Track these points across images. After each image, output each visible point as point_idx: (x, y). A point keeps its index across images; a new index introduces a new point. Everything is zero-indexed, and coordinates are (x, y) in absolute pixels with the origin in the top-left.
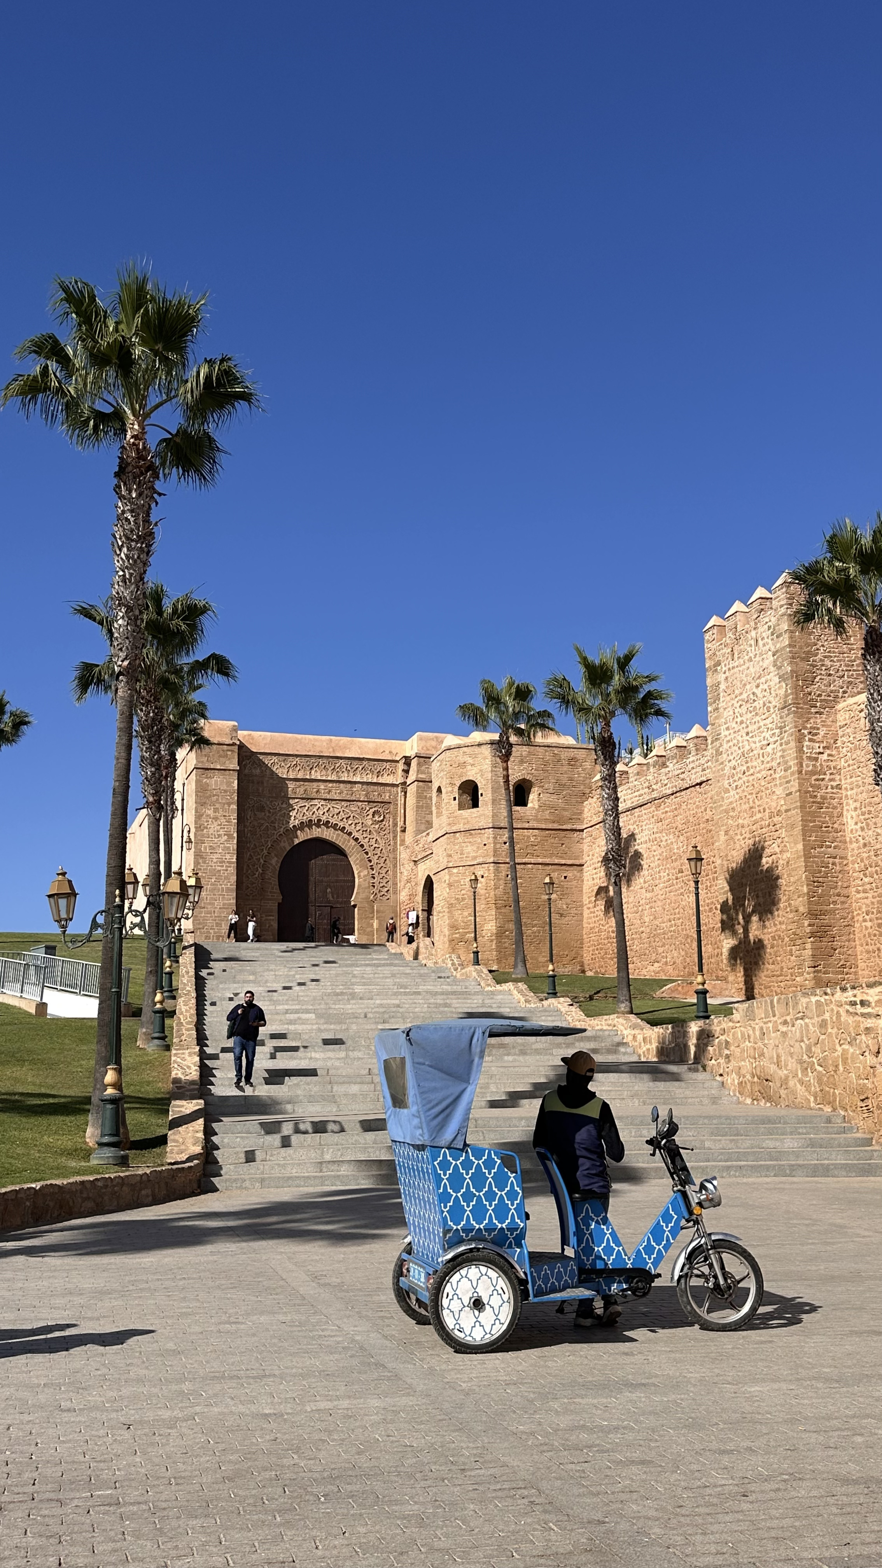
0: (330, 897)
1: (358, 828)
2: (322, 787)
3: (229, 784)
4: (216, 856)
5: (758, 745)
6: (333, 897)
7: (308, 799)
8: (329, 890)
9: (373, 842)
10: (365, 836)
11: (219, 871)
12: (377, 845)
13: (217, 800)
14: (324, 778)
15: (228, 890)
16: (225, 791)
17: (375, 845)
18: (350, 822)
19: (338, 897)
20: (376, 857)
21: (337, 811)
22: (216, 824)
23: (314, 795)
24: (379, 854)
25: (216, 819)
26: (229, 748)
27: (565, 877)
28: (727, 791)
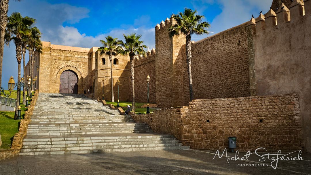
5: (165, 53)
7: (67, 61)
10: (81, 69)
14: (71, 56)
18: (77, 66)
21: (74, 64)
26: (49, 48)
28: (159, 63)
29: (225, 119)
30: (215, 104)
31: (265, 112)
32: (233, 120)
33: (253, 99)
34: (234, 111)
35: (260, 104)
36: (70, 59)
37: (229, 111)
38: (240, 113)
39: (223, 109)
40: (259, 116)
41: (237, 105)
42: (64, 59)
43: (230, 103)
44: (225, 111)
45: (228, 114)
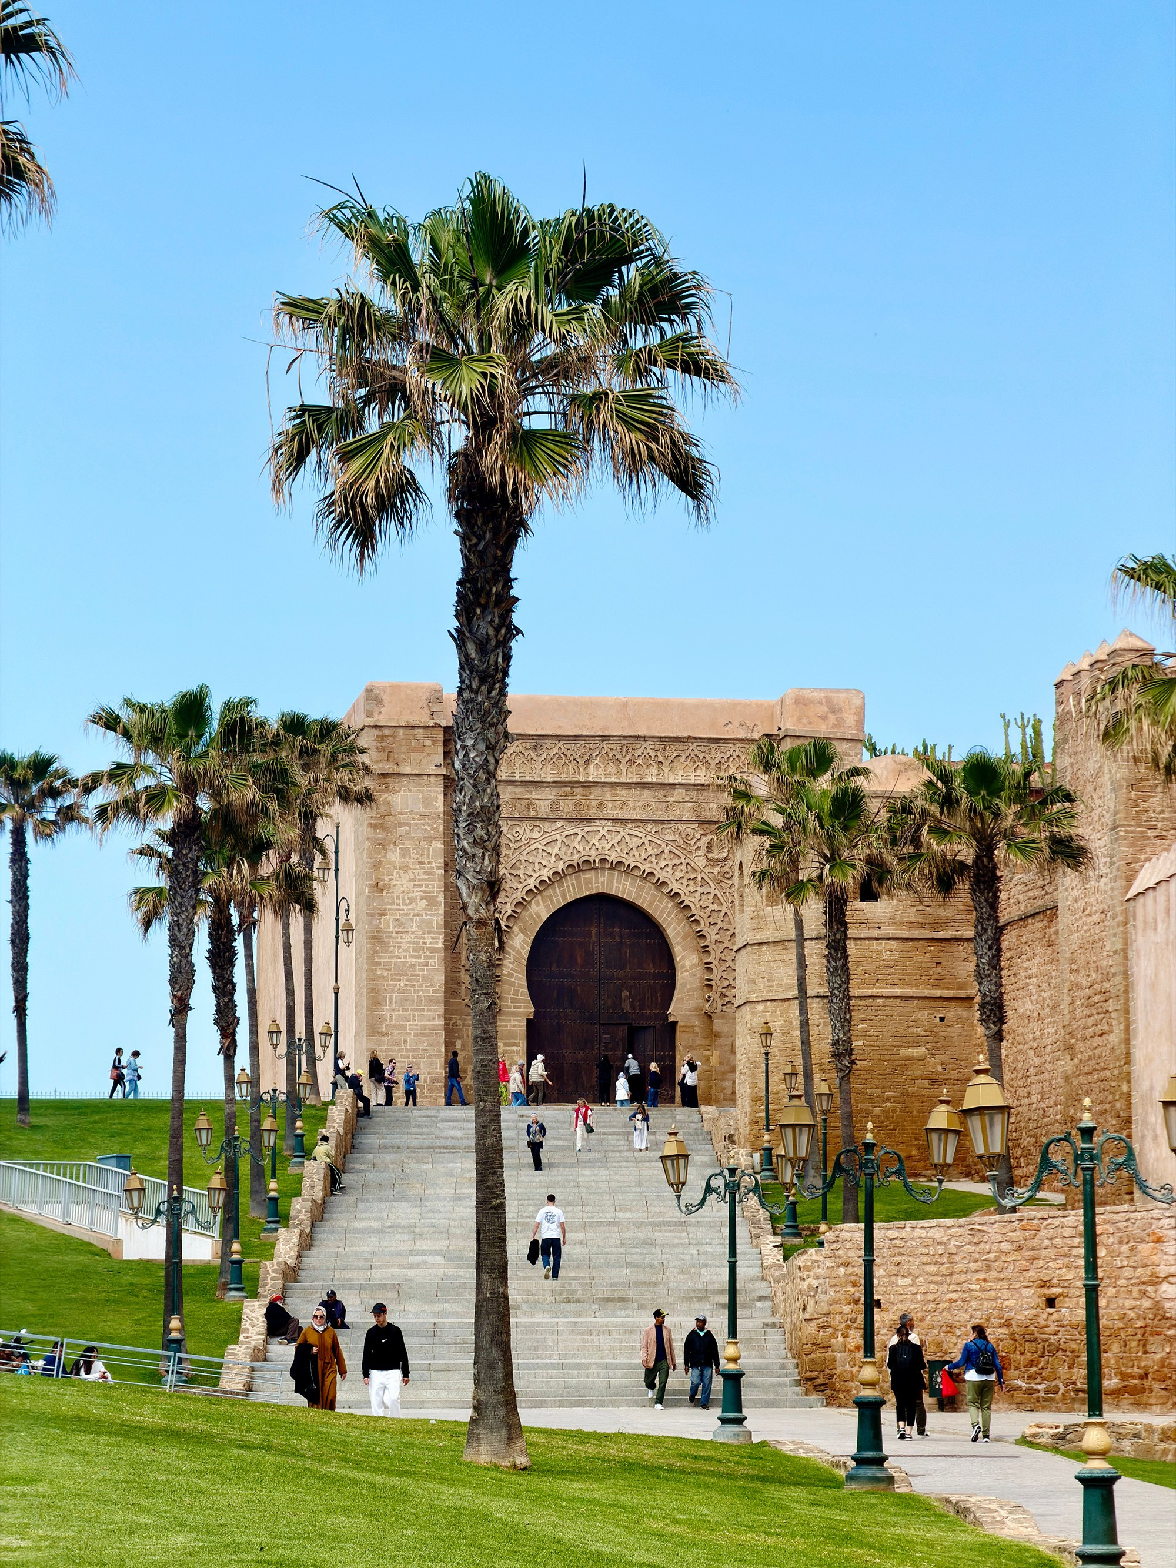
0: (627, 1007)
1: (678, 875)
2: (608, 796)
3: (428, 802)
4: (407, 938)
6: (633, 1007)
7: (581, 820)
8: (625, 993)
9: (707, 901)
10: (692, 888)
11: (413, 966)
12: (715, 907)
13: (407, 833)
14: (613, 779)
15: (431, 1001)
16: (423, 816)
17: (712, 907)
18: (663, 864)
19: (642, 1007)
20: (715, 929)
21: (636, 842)
22: (405, 878)
23: (593, 813)
24: (720, 924)
25: (405, 868)
26: (429, 733)
27: (942, 1019)
29: (930, 1297)
30: (897, 1242)
31: (1064, 1270)
32: (956, 1301)
33: (1024, 1222)
34: (960, 1267)
35: (1047, 1242)
36: (600, 806)
37: (943, 1269)
38: (981, 1275)
39: (925, 1259)
40: (1045, 1284)
41: (970, 1243)
42: (554, 807)
43: (945, 1239)
44: (928, 1268)
45: (939, 1279)
